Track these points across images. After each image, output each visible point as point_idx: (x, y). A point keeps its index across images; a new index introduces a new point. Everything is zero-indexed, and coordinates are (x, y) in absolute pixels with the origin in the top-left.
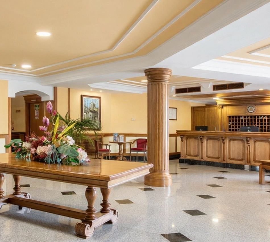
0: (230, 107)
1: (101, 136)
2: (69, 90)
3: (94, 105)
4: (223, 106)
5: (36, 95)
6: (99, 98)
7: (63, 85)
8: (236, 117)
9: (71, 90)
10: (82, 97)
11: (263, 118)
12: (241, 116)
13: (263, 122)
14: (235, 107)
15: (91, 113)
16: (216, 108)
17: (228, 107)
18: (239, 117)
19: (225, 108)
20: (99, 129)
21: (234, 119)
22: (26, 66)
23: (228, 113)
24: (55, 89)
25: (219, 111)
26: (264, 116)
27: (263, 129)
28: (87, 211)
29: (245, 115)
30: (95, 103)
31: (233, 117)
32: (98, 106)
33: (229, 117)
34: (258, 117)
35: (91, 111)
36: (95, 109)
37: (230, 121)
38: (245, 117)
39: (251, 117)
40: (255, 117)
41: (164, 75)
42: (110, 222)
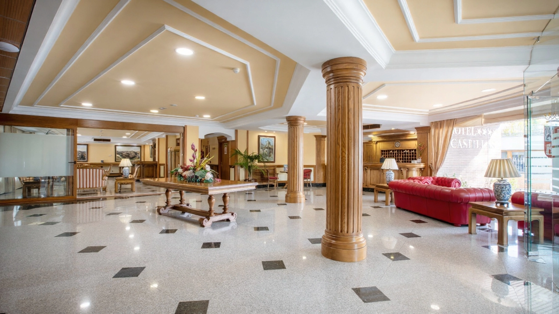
0: (382, 143)
1: (275, 167)
2: (248, 132)
3: (269, 143)
4: (377, 142)
5: (223, 136)
6: (274, 137)
7: (242, 128)
8: (387, 151)
9: (249, 131)
10: (259, 137)
11: (407, 152)
12: (391, 150)
13: (407, 155)
14: (385, 143)
15: (266, 150)
16: (372, 144)
17: (380, 143)
18: (389, 151)
19: (378, 143)
20: (274, 162)
21: (385, 153)
22: (207, 116)
23: (381, 148)
24: (236, 131)
25: (374, 146)
26: (407, 150)
27: (406, 160)
28: (209, 211)
29: (393, 149)
30: (270, 141)
31: (384, 151)
32: (272, 143)
33: (382, 151)
34: (403, 151)
35: (267, 148)
36: (270, 146)
37: (382, 154)
38: (393, 151)
39: (398, 150)
40: (400, 150)
41: (299, 121)
42: (228, 220)
